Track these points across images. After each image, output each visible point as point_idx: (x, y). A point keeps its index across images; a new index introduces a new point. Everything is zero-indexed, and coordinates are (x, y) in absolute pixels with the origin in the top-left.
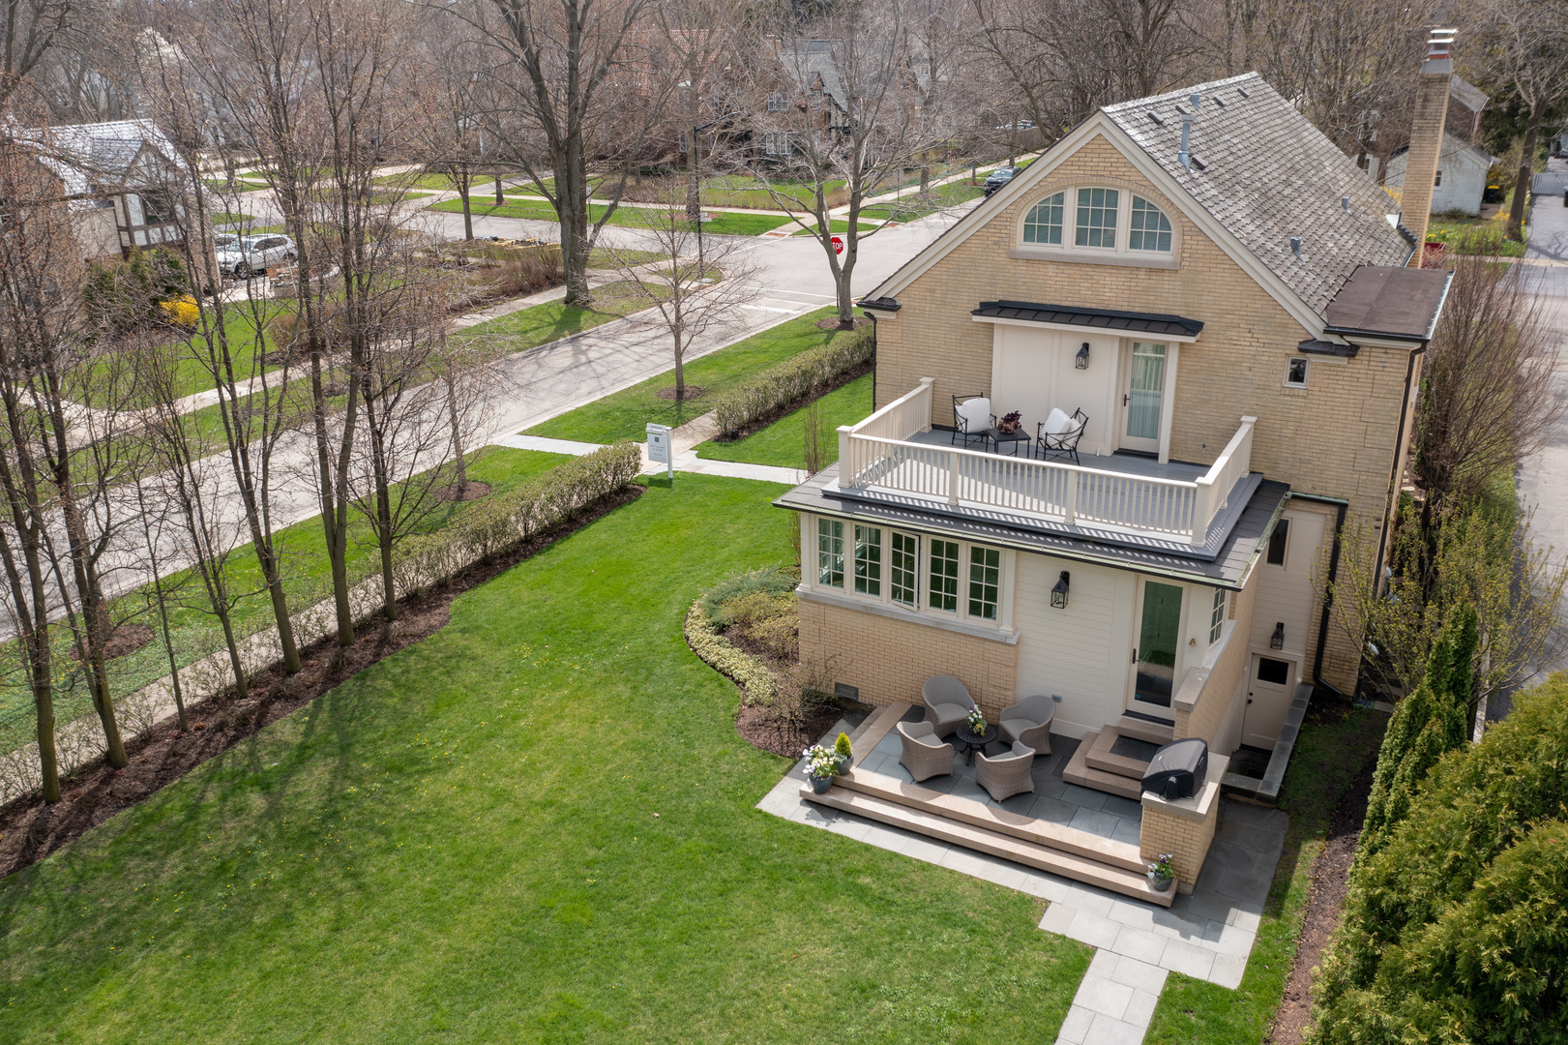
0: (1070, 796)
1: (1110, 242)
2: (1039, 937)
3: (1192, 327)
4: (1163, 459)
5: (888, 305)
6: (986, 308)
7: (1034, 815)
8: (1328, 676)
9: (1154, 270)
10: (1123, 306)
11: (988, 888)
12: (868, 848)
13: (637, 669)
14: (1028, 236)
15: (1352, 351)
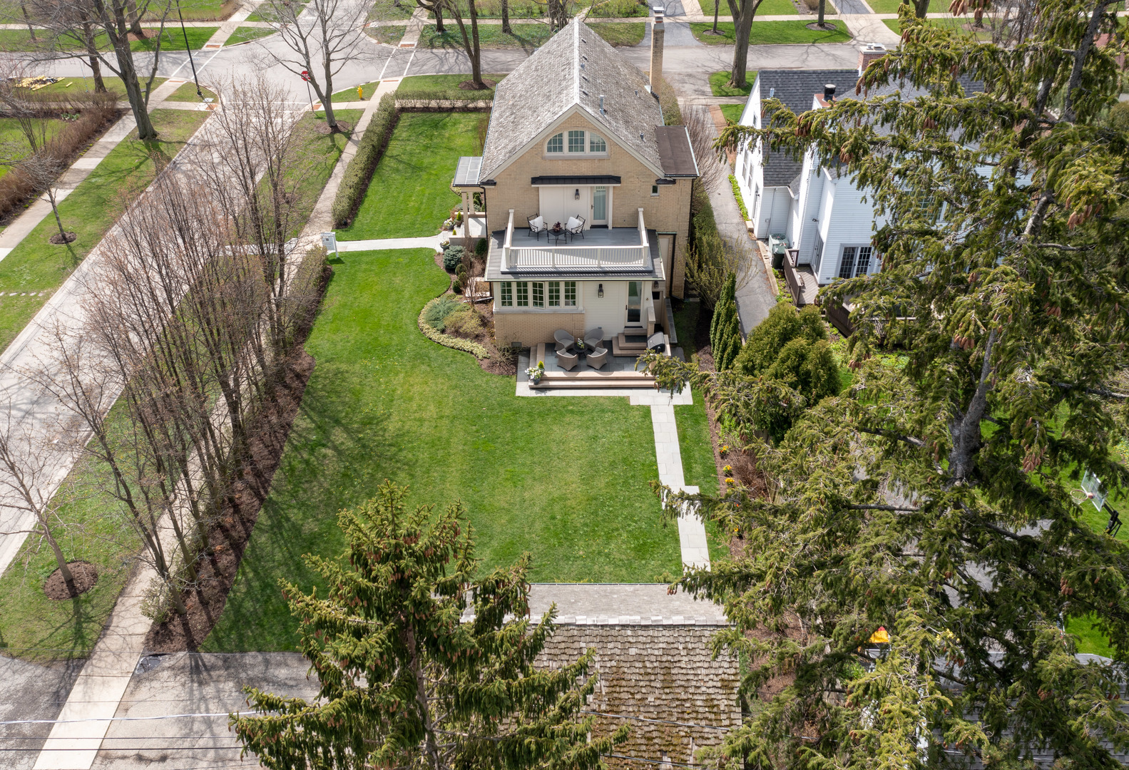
0: (618, 361)
1: (583, 150)
2: (633, 408)
3: (616, 180)
4: (610, 228)
5: (491, 183)
6: (536, 180)
7: (613, 371)
8: (675, 294)
9: (601, 160)
10: (590, 173)
11: (609, 398)
12: (564, 398)
13: (419, 357)
14: (549, 150)
15: (674, 182)
